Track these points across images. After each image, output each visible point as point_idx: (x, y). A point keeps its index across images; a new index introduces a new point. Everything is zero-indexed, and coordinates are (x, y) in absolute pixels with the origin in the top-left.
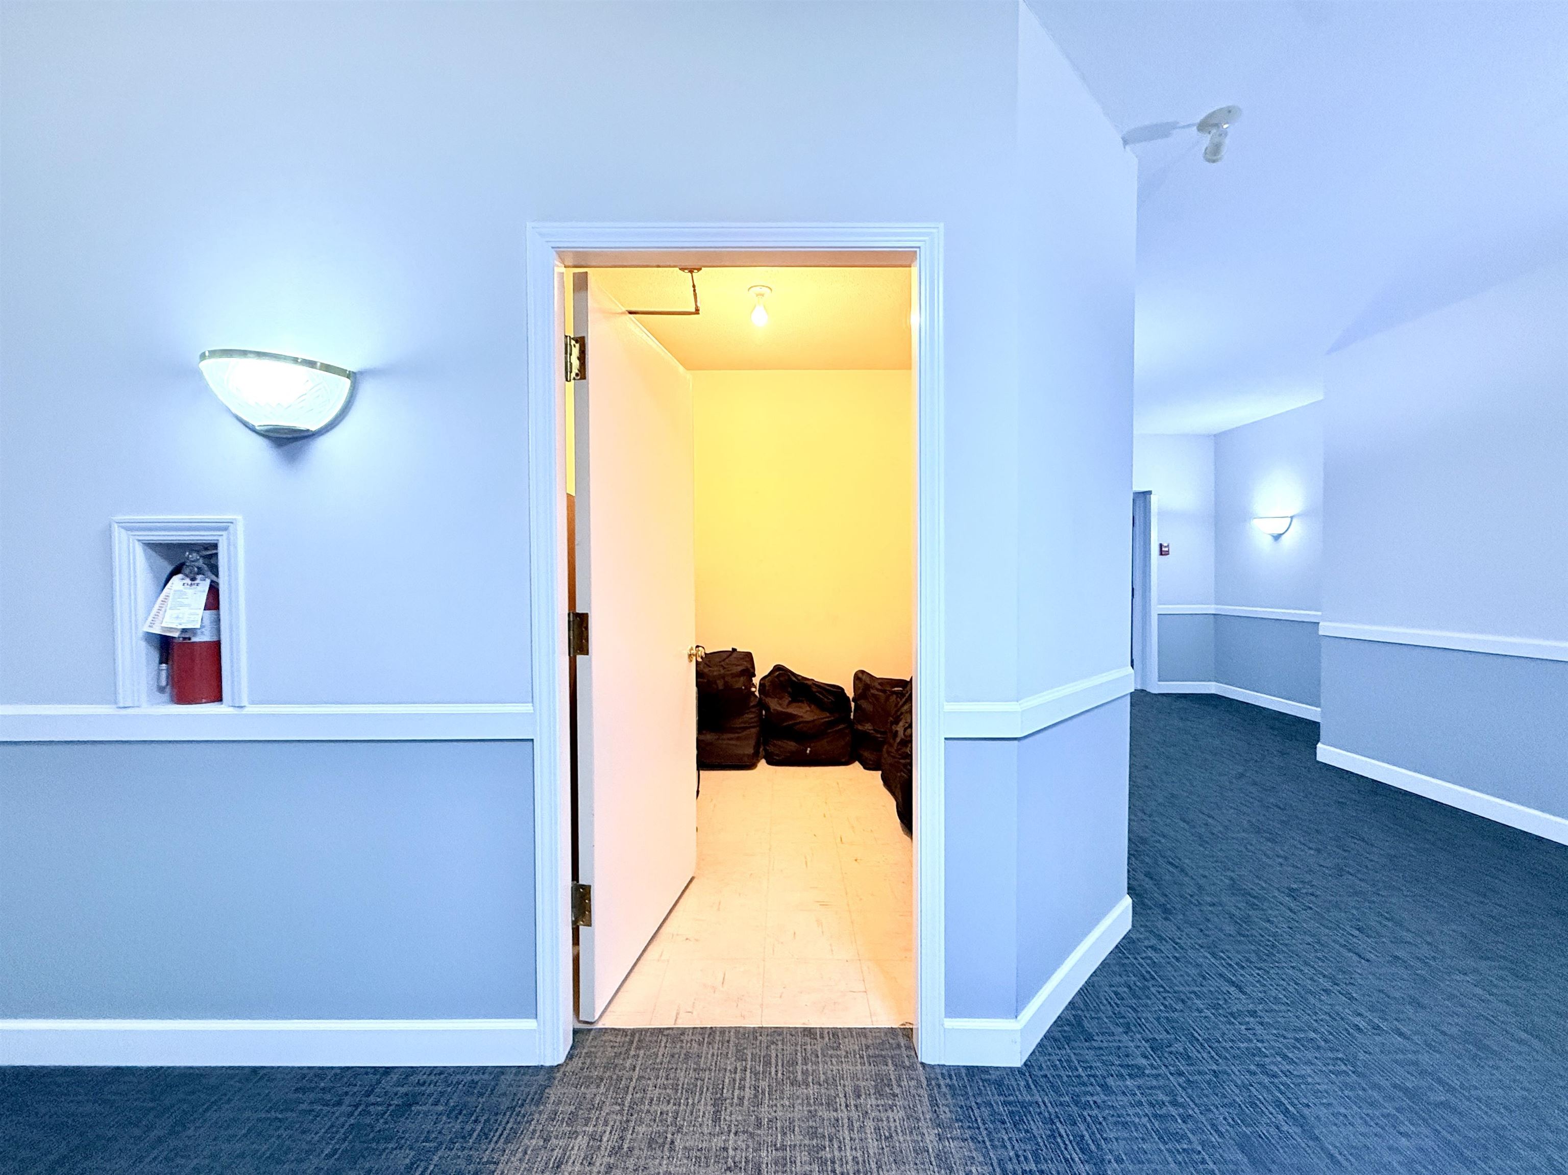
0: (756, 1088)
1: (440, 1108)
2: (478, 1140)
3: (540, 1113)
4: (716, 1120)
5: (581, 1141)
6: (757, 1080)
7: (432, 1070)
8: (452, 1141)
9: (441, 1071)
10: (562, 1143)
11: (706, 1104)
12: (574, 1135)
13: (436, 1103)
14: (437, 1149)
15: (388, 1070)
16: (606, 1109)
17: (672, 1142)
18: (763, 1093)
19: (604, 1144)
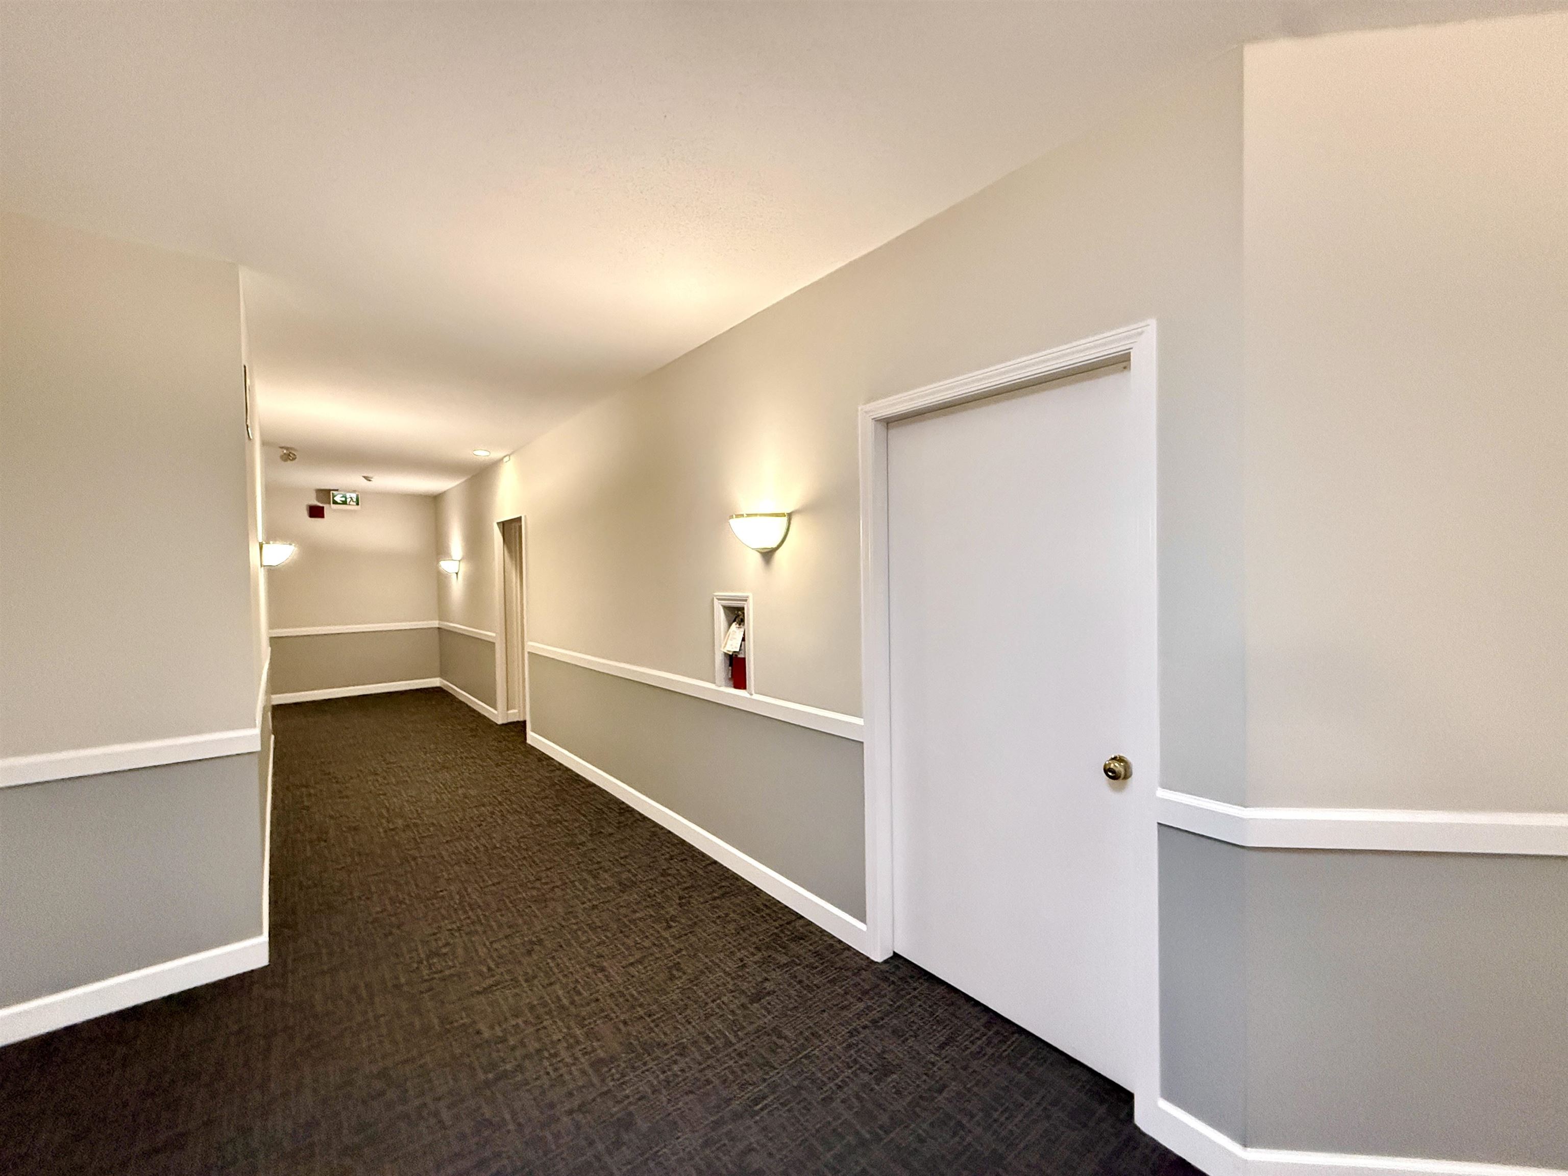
0: (982, 1048)
1: (811, 948)
2: (818, 973)
3: (852, 980)
4: (942, 1046)
5: (861, 1005)
6: (987, 1045)
7: (818, 928)
8: (807, 966)
9: (822, 931)
10: (852, 1000)
11: (942, 1036)
12: (860, 1000)
13: (811, 945)
14: (799, 965)
15: (802, 917)
16: (886, 999)
17: (907, 1039)
18: (984, 1055)
19: (871, 1014)
